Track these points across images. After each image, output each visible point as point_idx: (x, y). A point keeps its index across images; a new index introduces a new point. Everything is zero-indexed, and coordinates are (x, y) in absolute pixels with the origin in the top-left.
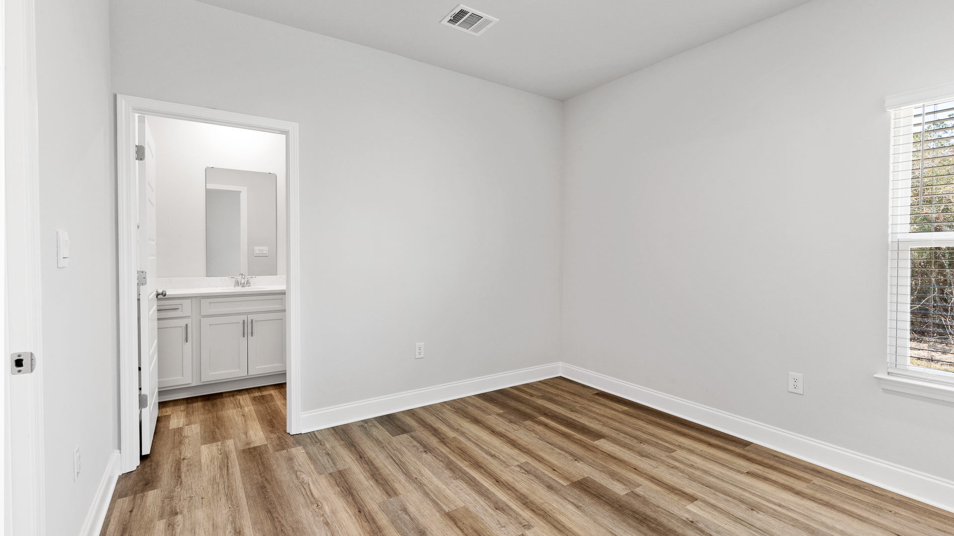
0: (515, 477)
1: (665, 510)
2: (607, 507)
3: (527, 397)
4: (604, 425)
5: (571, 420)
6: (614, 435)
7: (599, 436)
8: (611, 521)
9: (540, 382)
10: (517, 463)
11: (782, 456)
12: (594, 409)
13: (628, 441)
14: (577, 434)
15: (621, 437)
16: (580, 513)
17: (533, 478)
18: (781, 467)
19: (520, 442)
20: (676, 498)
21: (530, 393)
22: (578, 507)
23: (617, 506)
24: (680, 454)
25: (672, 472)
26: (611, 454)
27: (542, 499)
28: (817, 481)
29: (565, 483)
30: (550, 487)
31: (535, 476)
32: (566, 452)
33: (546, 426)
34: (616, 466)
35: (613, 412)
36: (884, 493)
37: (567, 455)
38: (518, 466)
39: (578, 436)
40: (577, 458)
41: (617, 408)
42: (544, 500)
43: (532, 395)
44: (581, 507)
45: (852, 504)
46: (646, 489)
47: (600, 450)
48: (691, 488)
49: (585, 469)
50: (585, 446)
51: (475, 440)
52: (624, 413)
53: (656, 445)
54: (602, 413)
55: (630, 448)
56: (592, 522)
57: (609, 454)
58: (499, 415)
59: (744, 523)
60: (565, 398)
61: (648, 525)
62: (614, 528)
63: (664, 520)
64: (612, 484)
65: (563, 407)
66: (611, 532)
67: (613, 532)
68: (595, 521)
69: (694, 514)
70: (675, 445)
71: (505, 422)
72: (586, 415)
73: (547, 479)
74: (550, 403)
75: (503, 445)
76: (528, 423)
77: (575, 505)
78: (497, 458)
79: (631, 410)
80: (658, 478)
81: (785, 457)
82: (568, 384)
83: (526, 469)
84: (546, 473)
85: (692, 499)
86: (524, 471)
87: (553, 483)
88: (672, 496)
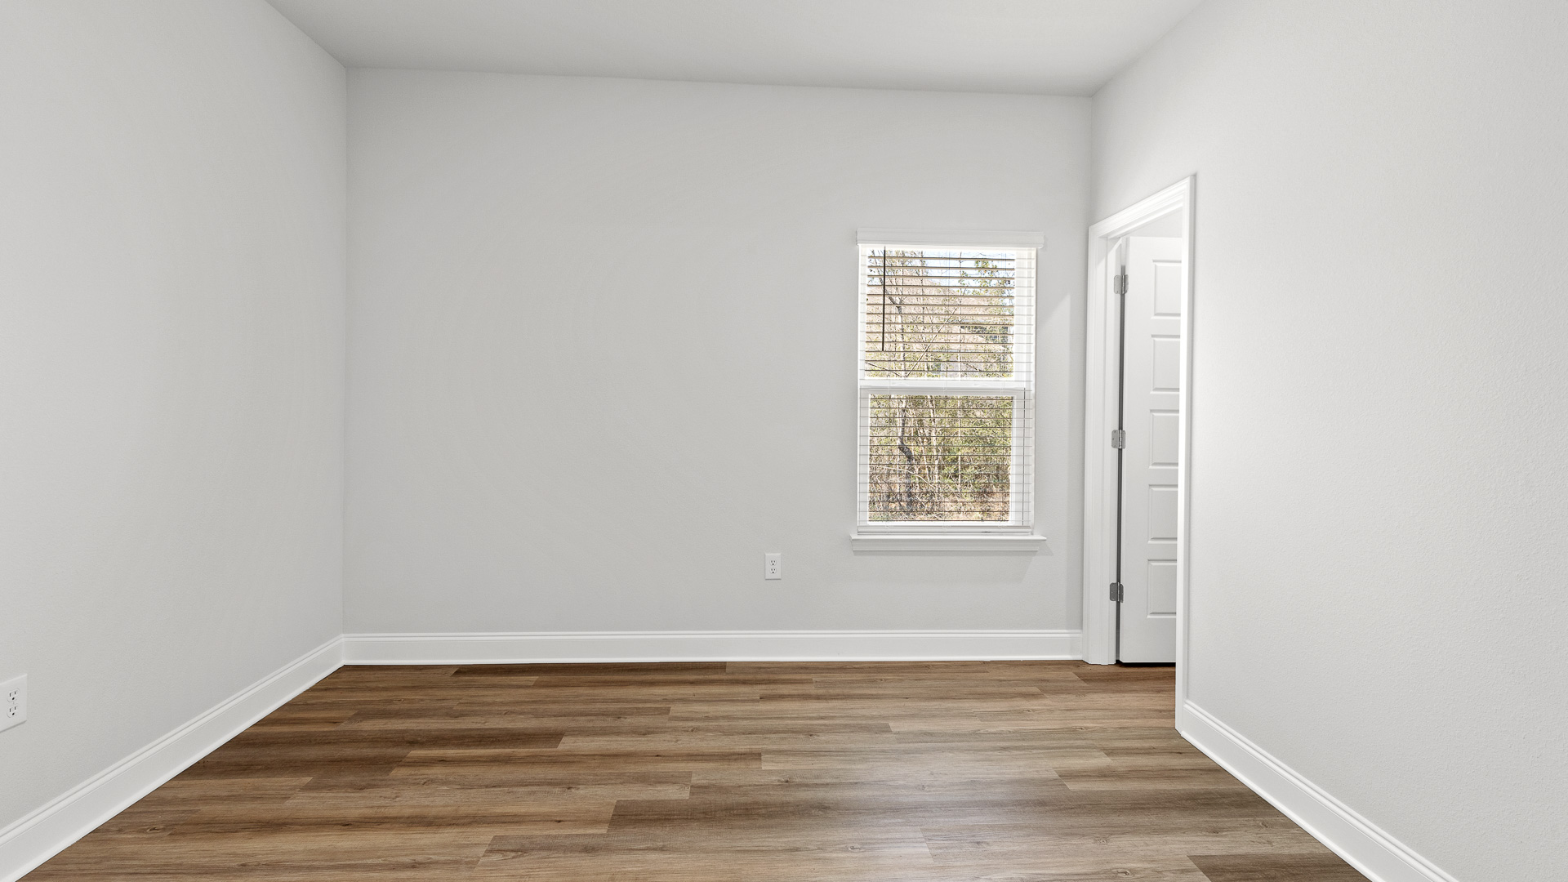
0: (513, 872)
1: (750, 786)
2: (695, 824)
3: (326, 729)
4: (537, 715)
5: (479, 732)
6: (573, 724)
7: (555, 736)
8: (719, 838)
9: (311, 690)
10: (481, 851)
11: (764, 665)
12: (489, 699)
13: (599, 723)
14: (515, 750)
15: (582, 722)
16: (675, 856)
17: (544, 853)
18: (776, 677)
19: (433, 812)
20: (742, 765)
21: (322, 719)
22: (662, 849)
23: (702, 816)
24: (677, 709)
25: (700, 737)
26: (604, 753)
27: (601, 874)
28: (815, 677)
29: (603, 830)
30: (589, 850)
31: (542, 849)
32: (539, 785)
33: (443, 761)
34: (632, 766)
35: (522, 691)
36: (862, 666)
37: (547, 788)
38: (491, 851)
39: (522, 751)
40: (569, 785)
41: (522, 683)
42: (607, 873)
43: (335, 722)
44: (664, 846)
45: (858, 687)
46: (702, 774)
47: (583, 755)
48: (742, 745)
49: (599, 793)
50: (553, 761)
51: (326, 861)
52: (537, 685)
53: (639, 712)
54: (509, 699)
55: (618, 732)
56: (704, 855)
57: (601, 755)
58: (307, 788)
59: (822, 753)
60: (411, 701)
61: (758, 815)
62: (734, 844)
63: (762, 797)
64: (660, 791)
65: (431, 716)
66: (738, 851)
67: (739, 849)
68: (705, 851)
69: (778, 772)
70: (658, 701)
71: (347, 795)
72: (490, 713)
73: (568, 842)
74: (393, 721)
75: (406, 837)
76: (399, 773)
77: (655, 849)
78: (428, 863)
79: (546, 678)
80: (696, 752)
81: (768, 665)
82: (379, 674)
83: (510, 848)
84: (553, 832)
85: (756, 756)
86: (513, 854)
87: (586, 841)
88: (735, 765)
